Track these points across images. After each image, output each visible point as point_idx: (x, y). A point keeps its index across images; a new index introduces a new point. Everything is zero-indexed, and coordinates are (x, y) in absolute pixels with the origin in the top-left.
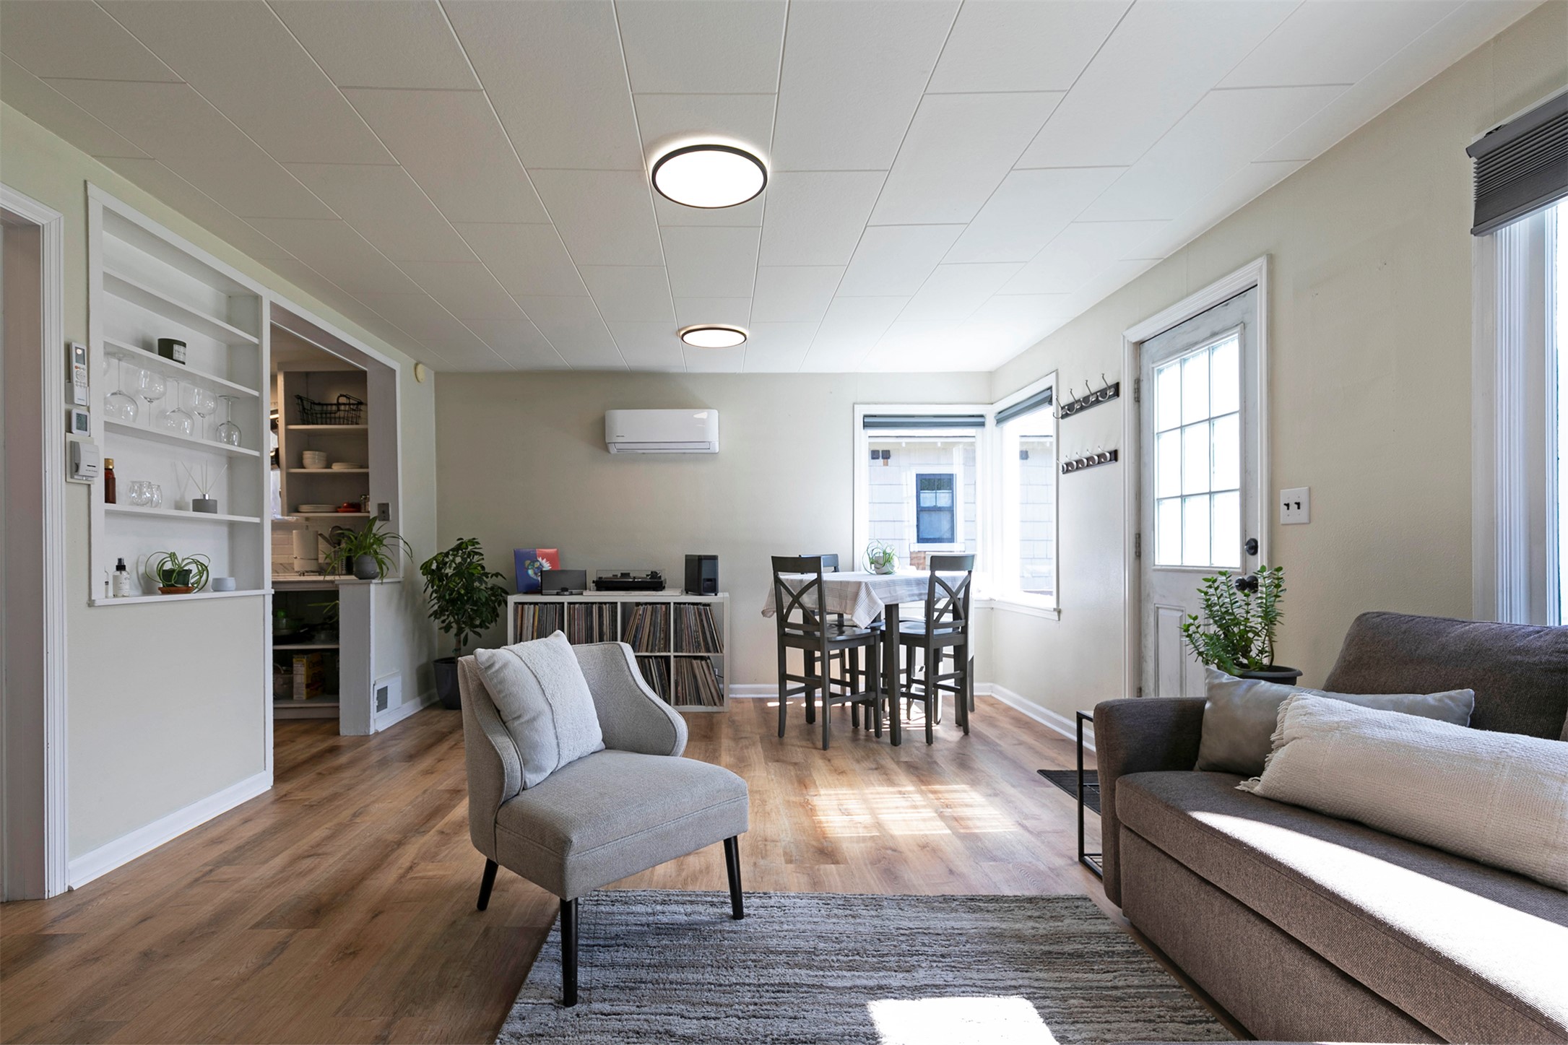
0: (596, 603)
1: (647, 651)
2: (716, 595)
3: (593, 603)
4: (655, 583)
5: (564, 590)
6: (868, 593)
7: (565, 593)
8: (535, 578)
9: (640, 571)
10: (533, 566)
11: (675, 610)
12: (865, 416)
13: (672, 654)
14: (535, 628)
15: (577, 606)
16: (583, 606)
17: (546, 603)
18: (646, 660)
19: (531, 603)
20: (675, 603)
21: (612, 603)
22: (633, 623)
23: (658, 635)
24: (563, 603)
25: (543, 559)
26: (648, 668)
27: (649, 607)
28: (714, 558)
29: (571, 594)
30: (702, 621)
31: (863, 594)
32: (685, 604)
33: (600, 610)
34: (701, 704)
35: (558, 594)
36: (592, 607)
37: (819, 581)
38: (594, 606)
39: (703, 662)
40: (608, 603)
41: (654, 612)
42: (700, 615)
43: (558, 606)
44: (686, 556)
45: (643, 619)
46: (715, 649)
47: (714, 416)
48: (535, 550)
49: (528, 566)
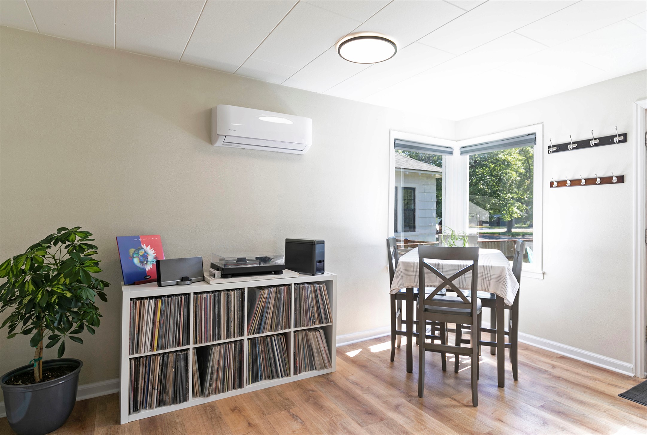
0: (223, 290)
1: (270, 331)
2: (323, 274)
3: (220, 291)
5: (184, 280)
7: (186, 282)
8: (141, 266)
10: (138, 253)
11: (296, 289)
12: (395, 140)
13: (292, 330)
14: (157, 324)
15: (205, 295)
16: (211, 294)
17: (169, 296)
18: (269, 339)
19: (151, 298)
20: (295, 284)
21: (239, 289)
22: (259, 305)
23: (281, 314)
25: (147, 246)
27: (274, 289)
28: (321, 242)
29: (192, 283)
30: (316, 297)
32: (303, 284)
33: (228, 297)
34: (313, 369)
35: (178, 284)
36: (220, 295)
38: (222, 294)
39: (318, 333)
40: (236, 289)
41: (278, 294)
42: (315, 293)
43: (183, 297)
44: (286, 239)
45: (268, 299)
46: (327, 321)
47: (309, 123)
48: (138, 237)
49: (133, 255)
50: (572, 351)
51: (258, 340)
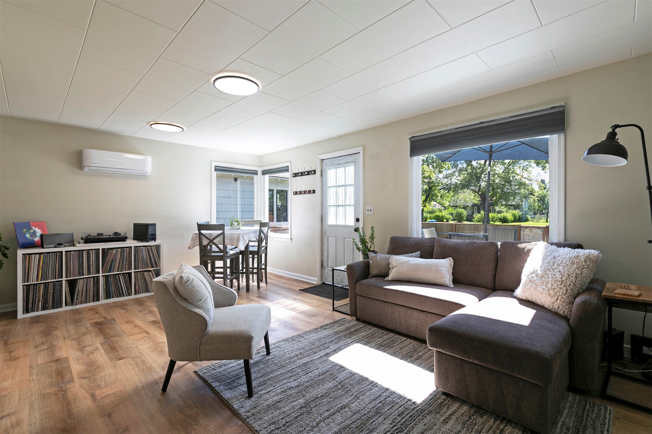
0: (85, 250)
1: (118, 272)
2: (155, 241)
3: (83, 250)
4: (118, 238)
5: (60, 245)
6: (243, 237)
7: (61, 246)
8: (31, 238)
9: (108, 232)
10: (29, 232)
11: (135, 250)
12: (215, 166)
13: (133, 271)
14: (41, 267)
15: (72, 252)
16: (76, 252)
17: (48, 253)
18: (117, 276)
19: (36, 254)
20: (134, 247)
21: (96, 249)
22: (109, 258)
23: (125, 263)
24: (62, 252)
25: (35, 228)
26: (118, 280)
27: (120, 250)
28: (155, 225)
29: (65, 246)
30: (149, 254)
31: (241, 237)
32: (140, 247)
33: (88, 253)
34: (148, 292)
35: (55, 247)
37: (223, 234)
38: (84, 252)
39: (150, 273)
40: (94, 249)
41: (122, 252)
42: (148, 251)
43: (58, 253)
44: (134, 224)
45: (115, 255)
46: (157, 266)
47: (149, 159)
48: (30, 223)
49: (25, 233)
50: (300, 276)
51: (110, 277)
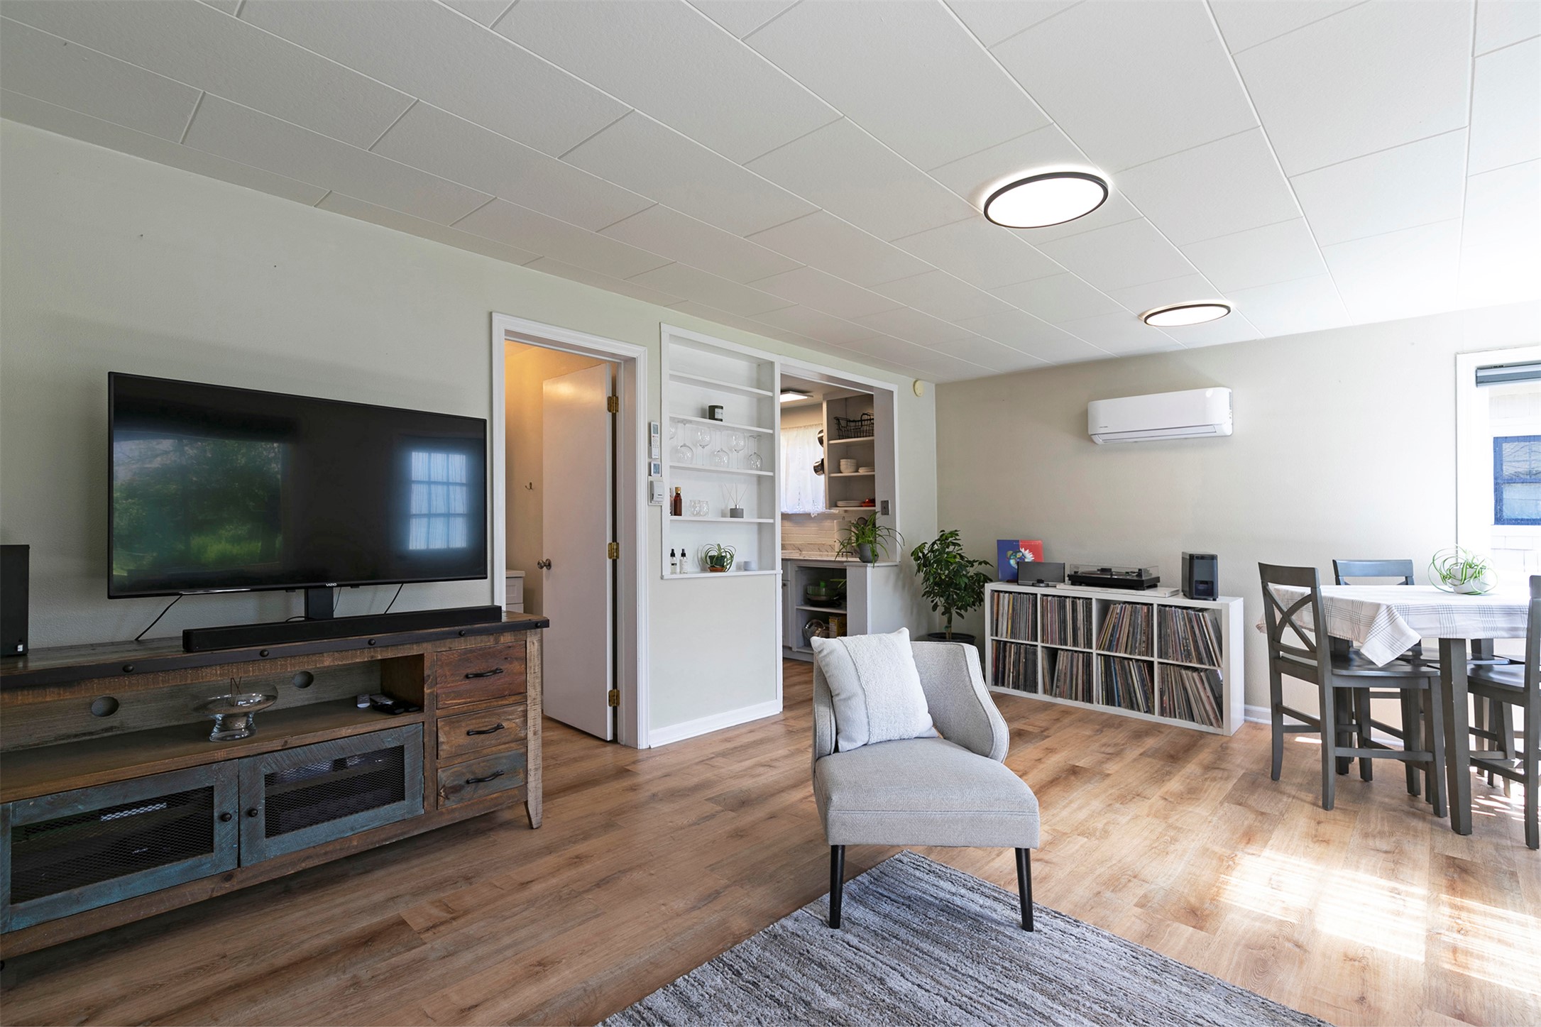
0: (1069, 597)
1: (1125, 653)
2: (1215, 600)
3: (1066, 597)
4: (1138, 582)
5: (1040, 582)
6: (1392, 619)
7: (1041, 585)
8: (1016, 567)
9: (1122, 563)
10: (1016, 557)
11: (1159, 612)
12: (1483, 369)
13: (1156, 659)
14: (1011, 619)
15: (1050, 598)
16: (1056, 598)
17: (1020, 593)
18: (1125, 662)
19: (1006, 592)
20: (1159, 605)
21: (1086, 599)
22: (1111, 620)
23: (1139, 637)
24: (1036, 594)
25: (1025, 550)
26: (1128, 671)
27: (1129, 607)
28: (1213, 558)
29: (1048, 586)
30: (1192, 627)
31: (1382, 619)
32: (1171, 606)
33: (1074, 604)
34: (1193, 720)
35: (1033, 585)
36: (1065, 601)
37: (1313, 598)
38: (1068, 600)
39: (1197, 675)
40: (1082, 598)
41: (1134, 613)
42: (1190, 621)
43: (1031, 596)
44: (1183, 554)
45: (1121, 616)
46: (1212, 663)
48: (1018, 541)
49: (1010, 557)
51: (1114, 660)
